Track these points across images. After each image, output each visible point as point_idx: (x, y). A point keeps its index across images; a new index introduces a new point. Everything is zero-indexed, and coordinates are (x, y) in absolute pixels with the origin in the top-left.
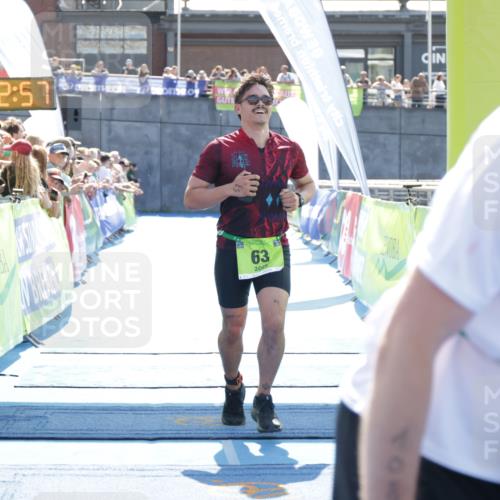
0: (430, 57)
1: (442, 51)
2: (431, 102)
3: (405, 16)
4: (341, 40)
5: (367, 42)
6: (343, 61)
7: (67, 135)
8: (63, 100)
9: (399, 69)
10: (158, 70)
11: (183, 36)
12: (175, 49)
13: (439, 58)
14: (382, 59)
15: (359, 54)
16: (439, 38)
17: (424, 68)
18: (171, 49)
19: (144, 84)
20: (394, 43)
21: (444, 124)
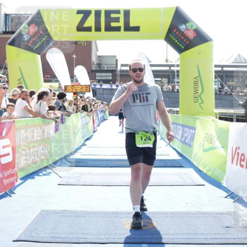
0: (176, 80)
1: (178, 79)
2: (176, 90)
3: (170, 71)
4: (155, 76)
5: (162, 77)
6: (156, 81)
7: (93, 97)
8: (93, 90)
9: (169, 83)
10: (114, 83)
11: (120, 75)
12: (118, 78)
13: (178, 80)
14: (165, 80)
15: (160, 79)
16: (178, 76)
17: (175, 82)
18: (117, 78)
19: (111, 86)
20: (168, 77)
21: (179, 95)
